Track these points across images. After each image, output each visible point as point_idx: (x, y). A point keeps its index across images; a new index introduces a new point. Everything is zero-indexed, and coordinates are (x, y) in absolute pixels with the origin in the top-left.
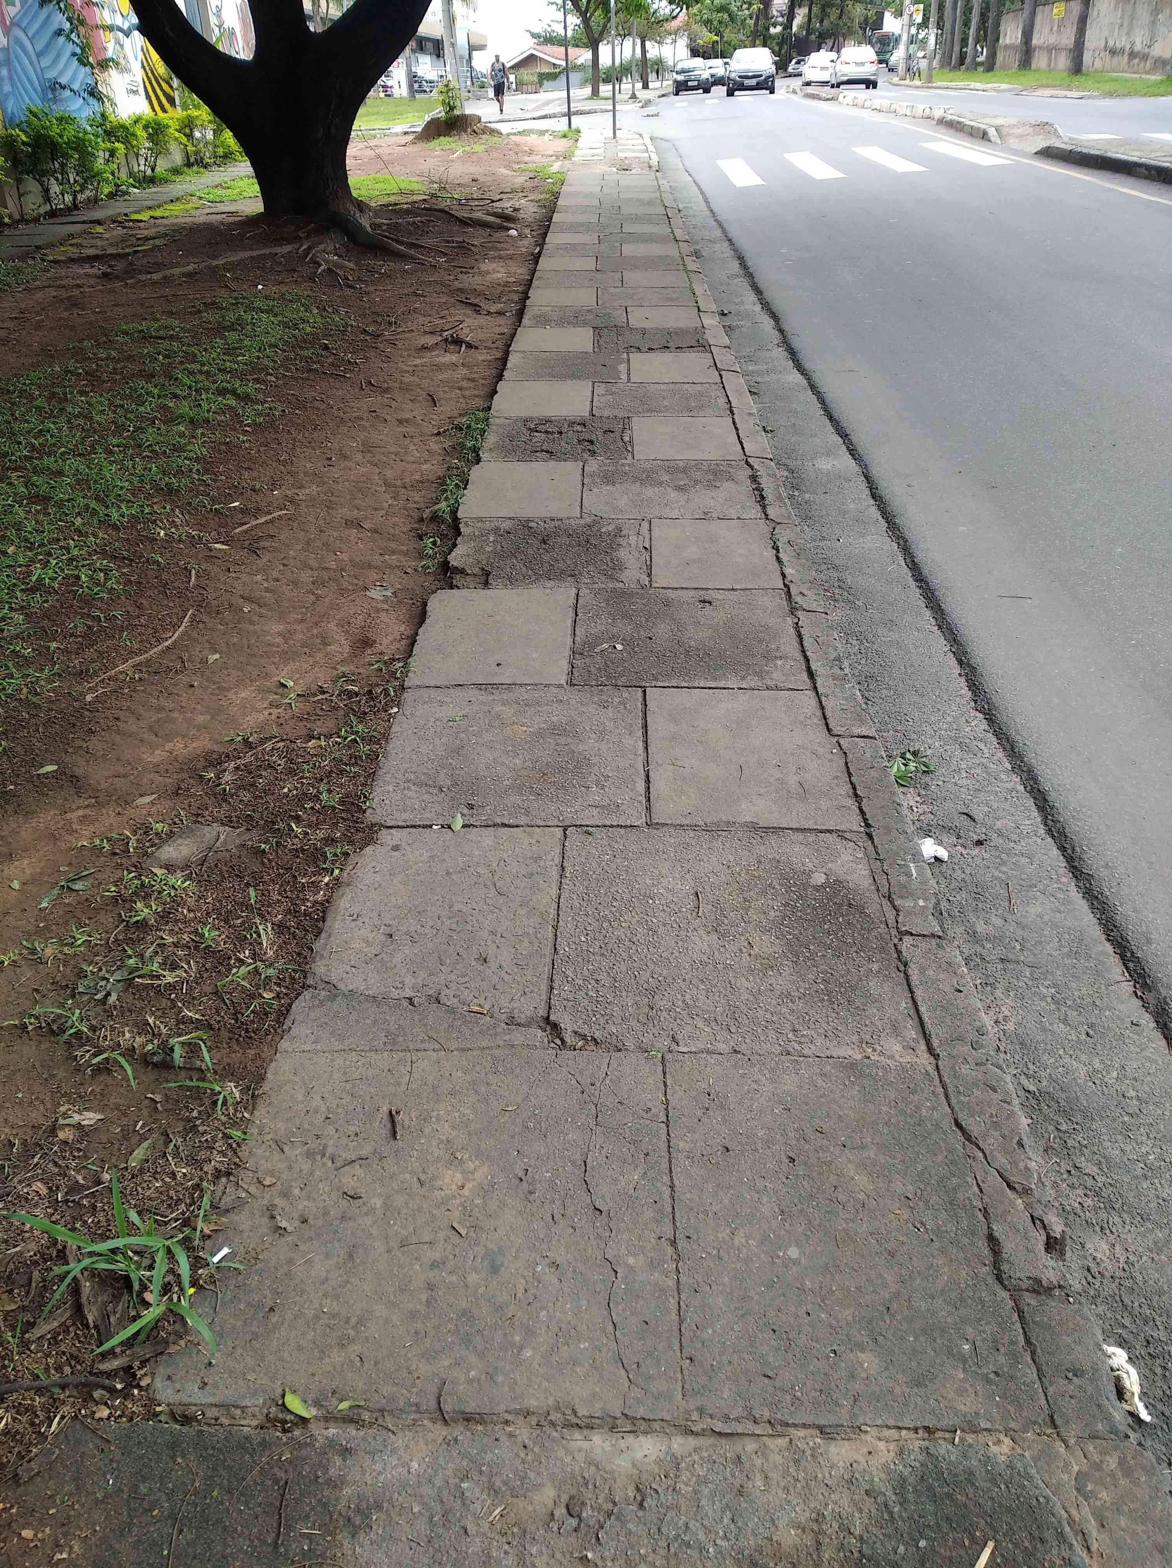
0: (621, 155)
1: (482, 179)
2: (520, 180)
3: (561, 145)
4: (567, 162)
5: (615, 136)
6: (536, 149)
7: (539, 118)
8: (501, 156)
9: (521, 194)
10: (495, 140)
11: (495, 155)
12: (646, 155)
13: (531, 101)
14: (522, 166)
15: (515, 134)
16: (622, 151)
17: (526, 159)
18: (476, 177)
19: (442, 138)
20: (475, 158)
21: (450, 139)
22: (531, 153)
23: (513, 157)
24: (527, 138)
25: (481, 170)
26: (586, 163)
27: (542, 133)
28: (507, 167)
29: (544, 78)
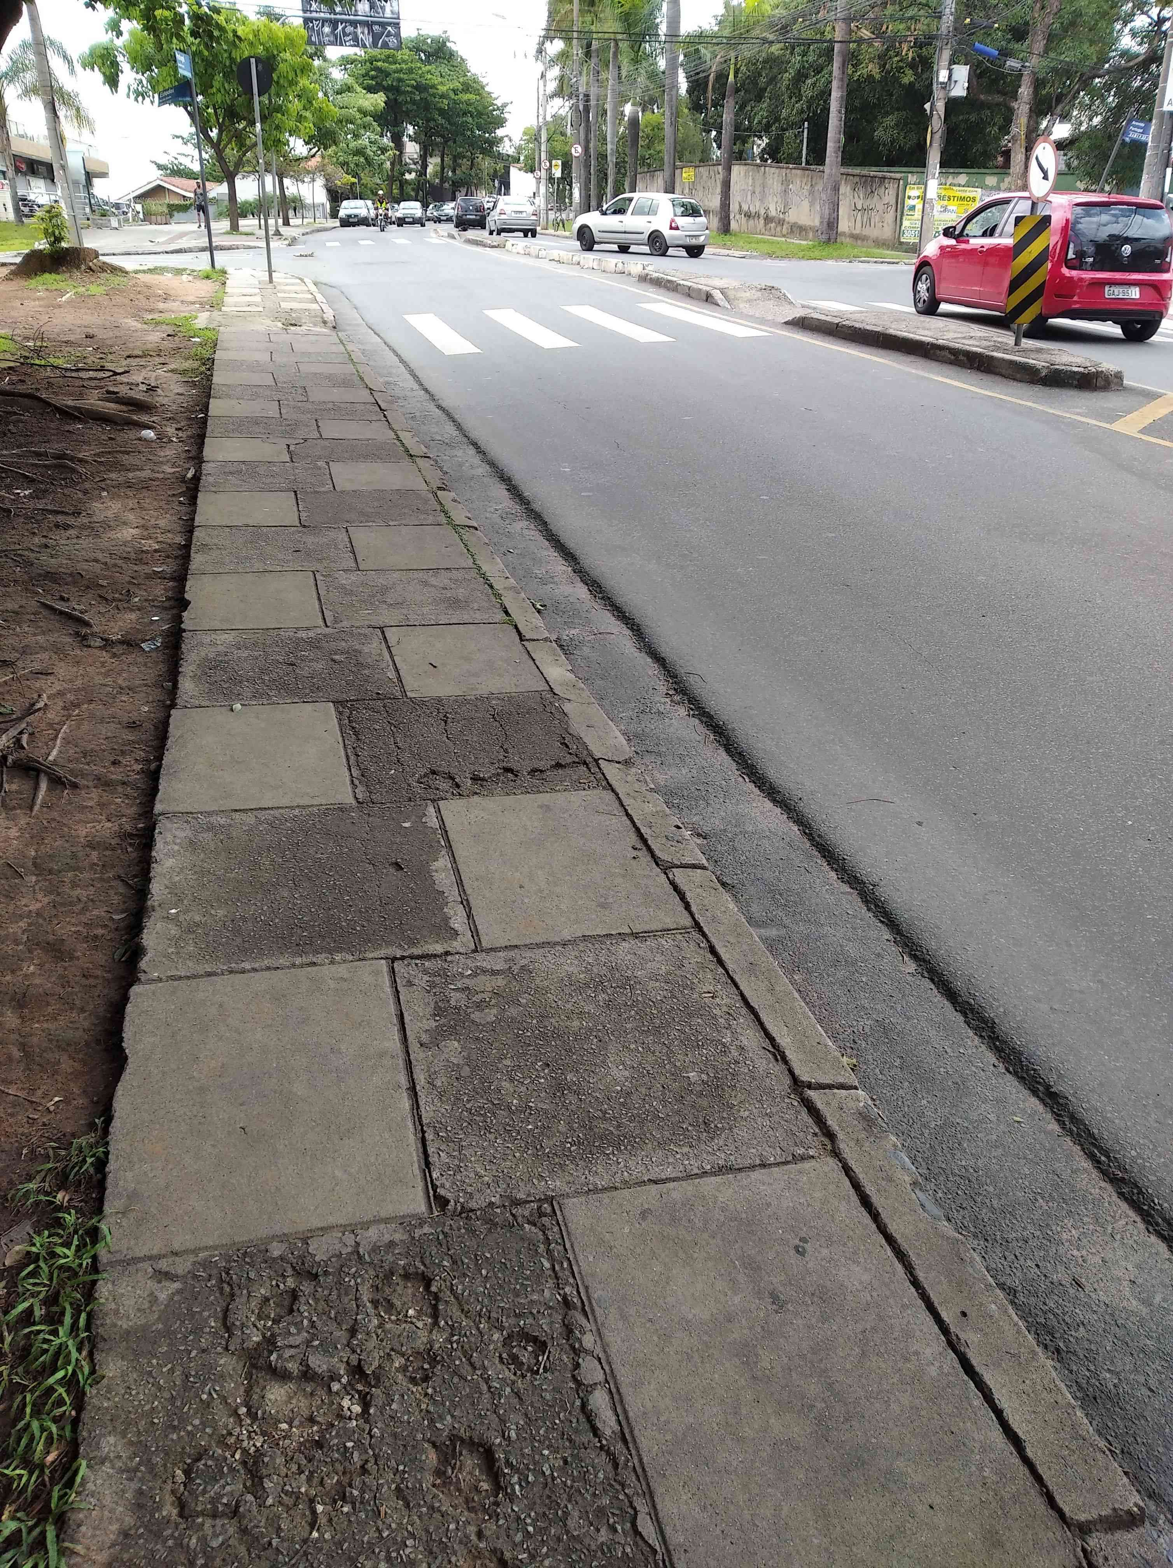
0: (285, 305)
1: (101, 334)
2: (154, 337)
3: (205, 289)
4: (216, 313)
5: (271, 280)
6: (172, 292)
7: (172, 252)
8: (127, 301)
9: (158, 360)
10: (117, 280)
11: (118, 299)
12: (315, 306)
13: (161, 232)
14: (156, 316)
15: (144, 272)
16: (284, 299)
17: (161, 306)
18: (91, 331)
19: (47, 276)
20: (91, 303)
21: (58, 277)
22: (166, 298)
23: (143, 302)
24: (160, 278)
25: (99, 322)
26: (242, 316)
27: (179, 272)
28: (136, 316)
29: (173, 209)
